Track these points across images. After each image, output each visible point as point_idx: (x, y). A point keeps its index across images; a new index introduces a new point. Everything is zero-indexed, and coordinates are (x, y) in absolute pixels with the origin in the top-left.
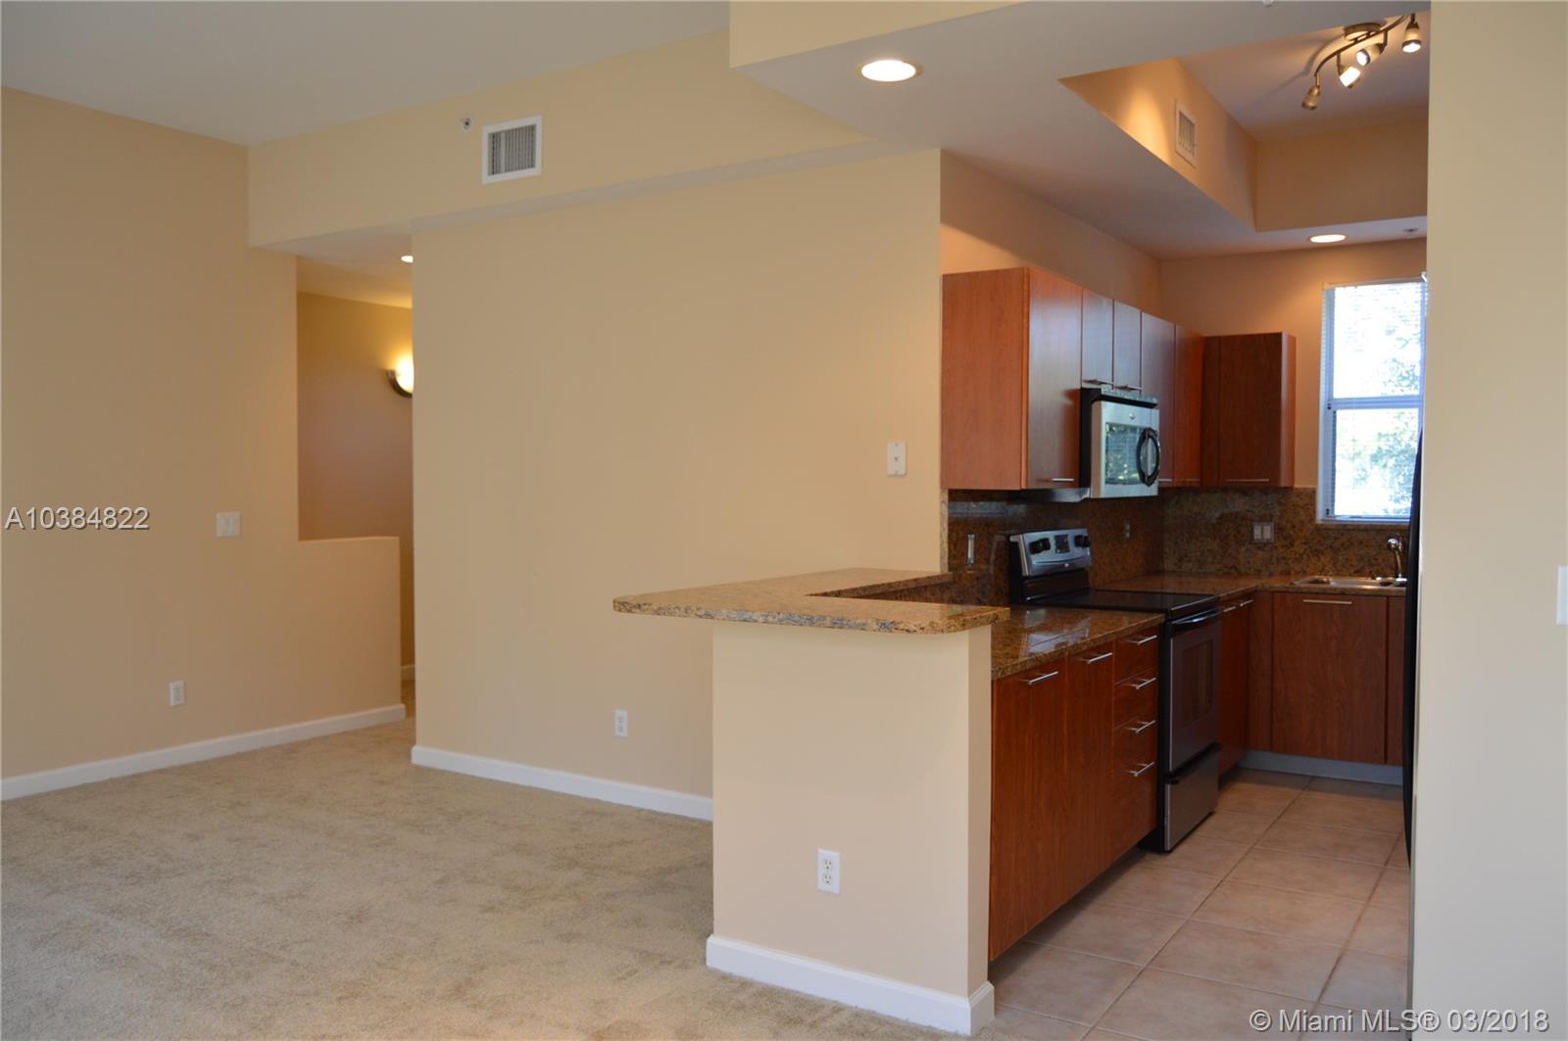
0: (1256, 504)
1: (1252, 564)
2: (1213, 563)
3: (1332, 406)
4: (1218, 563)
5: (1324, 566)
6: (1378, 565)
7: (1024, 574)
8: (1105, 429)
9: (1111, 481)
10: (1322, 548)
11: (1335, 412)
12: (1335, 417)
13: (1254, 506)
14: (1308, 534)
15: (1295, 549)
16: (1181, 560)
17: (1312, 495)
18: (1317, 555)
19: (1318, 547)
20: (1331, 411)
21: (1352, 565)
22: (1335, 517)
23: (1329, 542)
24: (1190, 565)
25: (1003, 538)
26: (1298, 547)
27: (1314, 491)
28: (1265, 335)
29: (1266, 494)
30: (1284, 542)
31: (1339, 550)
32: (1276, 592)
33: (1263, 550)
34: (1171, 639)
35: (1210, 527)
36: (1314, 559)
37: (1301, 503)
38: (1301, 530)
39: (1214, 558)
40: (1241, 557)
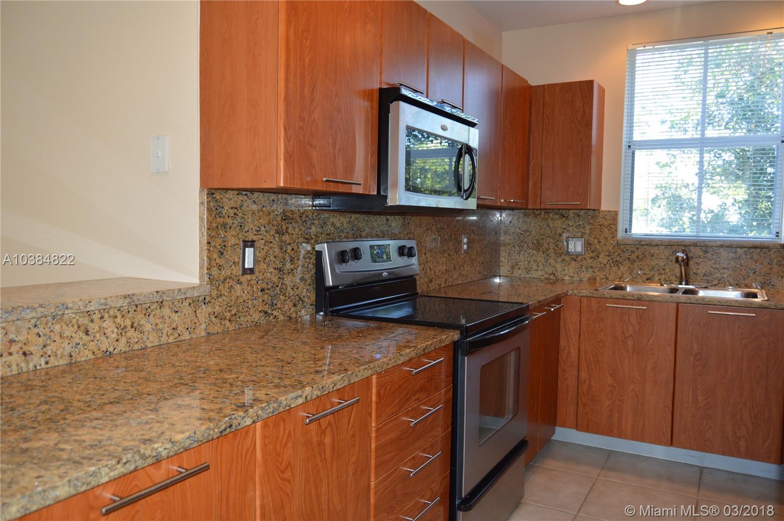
0: (571, 224)
3: (632, 147)
4: (541, 270)
5: (623, 274)
6: (665, 274)
7: (327, 285)
8: (403, 132)
9: (411, 188)
10: (621, 260)
11: (633, 153)
12: (634, 156)
13: (568, 225)
14: (610, 248)
15: (600, 260)
16: (513, 267)
17: (614, 216)
18: (617, 265)
19: (618, 258)
20: (631, 151)
21: (645, 274)
22: (632, 235)
23: (626, 255)
24: (520, 272)
25: (309, 248)
26: (603, 259)
27: (616, 213)
28: (580, 82)
29: (579, 216)
30: (591, 255)
31: (634, 261)
32: (583, 296)
33: (575, 261)
34: (466, 358)
35: (535, 242)
36: (615, 268)
37: (606, 223)
38: (605, 245)
39: (538, 267)
40: (559, 266)
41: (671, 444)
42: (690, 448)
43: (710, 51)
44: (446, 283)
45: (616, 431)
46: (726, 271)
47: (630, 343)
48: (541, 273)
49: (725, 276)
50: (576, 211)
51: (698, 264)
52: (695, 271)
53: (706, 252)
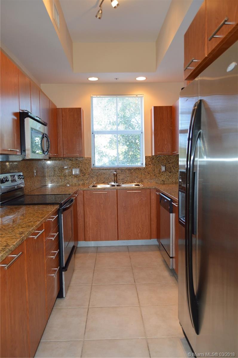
0: (74, 163)
1: (73, 182)
2: (61, 182)
4: (63, 182)
6: (109, 180)
9: (33, 152)
10: (93, 176)
11: (94, 135)
12: (94, 136)
13: (73, 163)
14: (89, 172)
15: (86, 176)
17: (90, 160)
18: (92, 178)
20: (93, 134)
21: (102, 180)
22: (96, 166)
23: (95, 174)
24: (54, 183)
26: (87, 176)
27: (91, 158)
28: (76, 108)
29: (77, 160)
30: (82, 175)
31: (98, 176)
32: (85, 190)
33: (76, 177)
34: (62, 215)
35: (60, 171)
36: (92, 179)
37: (87, 162)
38: (87, 170)
39: (62, 181)
40: (70, 180)
41: (118, 240)
42: (124, 240)
43: (118, 100)
44: (30, 190)
45: (99, 239)
46: (128, 177)
47: (102, 205)
48: (63, 183)
49: (128, 179)
50: (75, 158)
51: (120, 176)
52: (119, 178)
53: (122, 171)
